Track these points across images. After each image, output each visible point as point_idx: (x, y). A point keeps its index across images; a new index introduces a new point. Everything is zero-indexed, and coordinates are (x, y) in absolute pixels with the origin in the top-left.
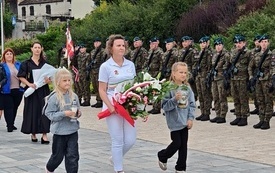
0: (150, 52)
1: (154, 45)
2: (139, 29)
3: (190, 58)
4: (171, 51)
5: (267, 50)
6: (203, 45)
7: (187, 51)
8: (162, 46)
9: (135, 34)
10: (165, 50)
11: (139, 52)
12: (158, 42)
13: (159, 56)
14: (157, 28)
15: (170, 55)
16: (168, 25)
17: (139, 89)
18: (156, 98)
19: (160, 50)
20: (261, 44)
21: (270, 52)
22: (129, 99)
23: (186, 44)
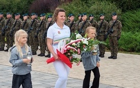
0: (15, 21)
1: (17, 17)
2: (10, 8)
3: (35, 24)
4: (26, 20)
5: (73, 22)
6: (42, 18)
7: (34, 21)
8: (22, 18)
9: (7, 11)
10: (23, 20)
11: (9, 20)
12: (19, 16)
13: (20, 23)
14: (19, 8)
15: (25, 22)
16: (25, 7)
17: (74, 44)
18: (85, 50)
19: (20, 20)
20: (70, 18)
21: (75, 22)
22: (68, 51)
23: (33, 17)
